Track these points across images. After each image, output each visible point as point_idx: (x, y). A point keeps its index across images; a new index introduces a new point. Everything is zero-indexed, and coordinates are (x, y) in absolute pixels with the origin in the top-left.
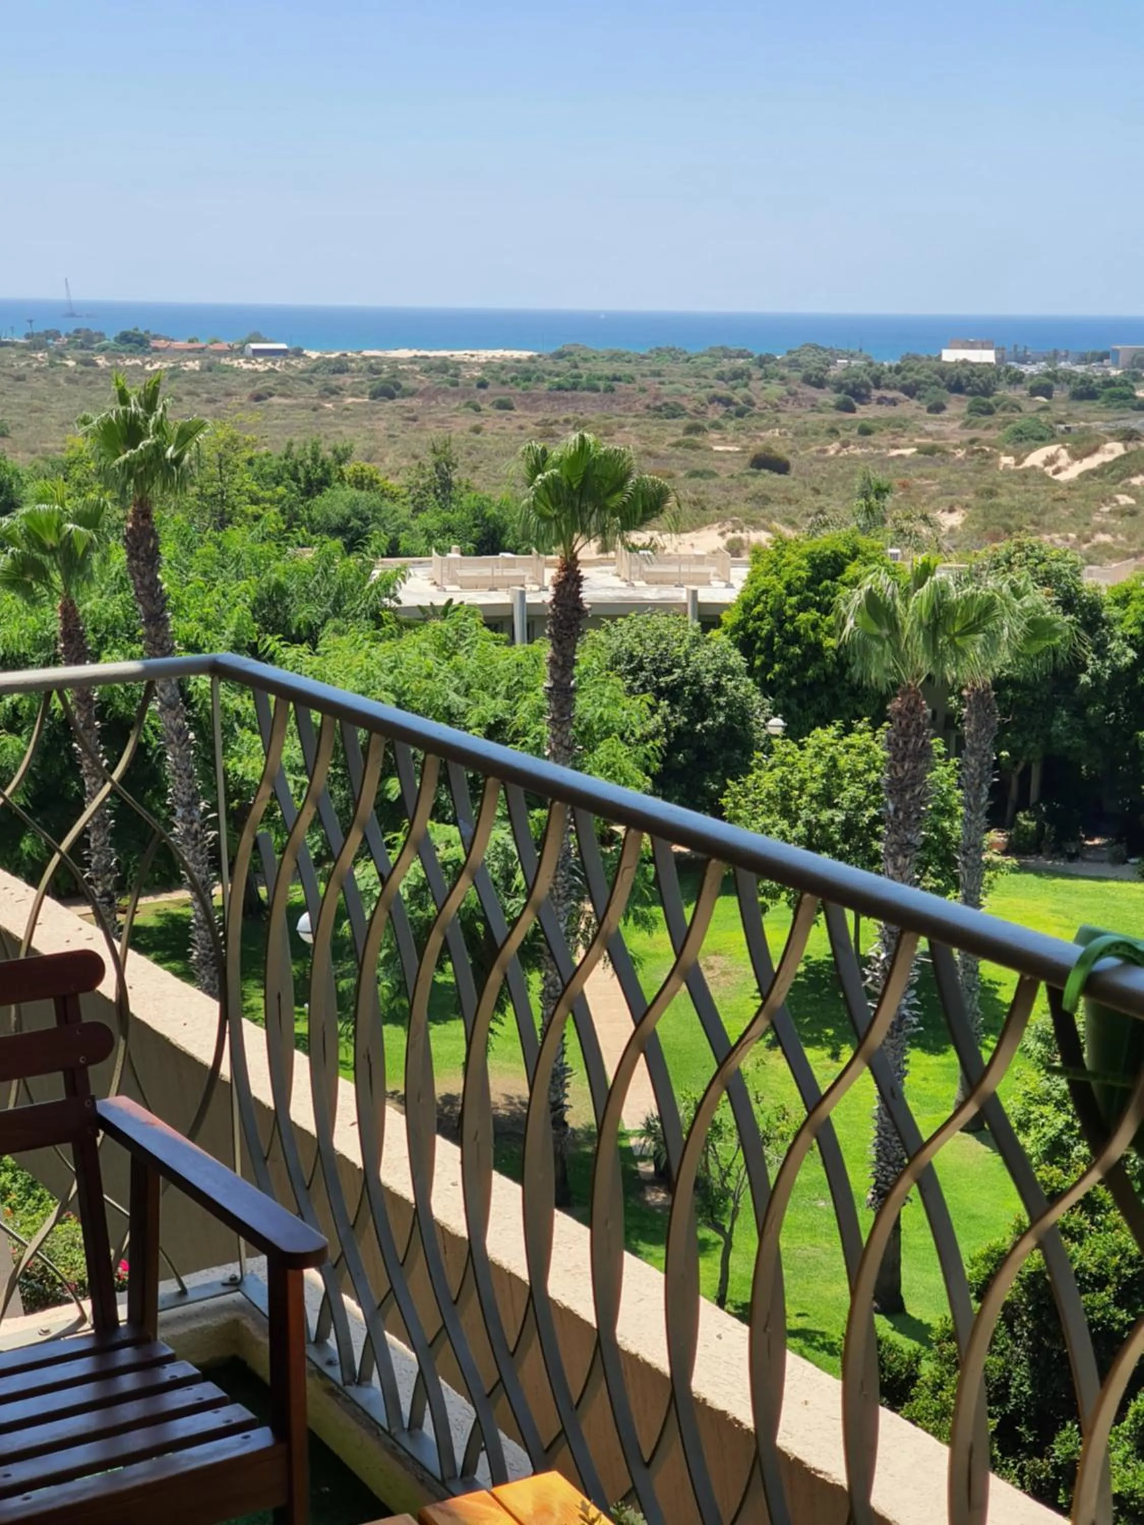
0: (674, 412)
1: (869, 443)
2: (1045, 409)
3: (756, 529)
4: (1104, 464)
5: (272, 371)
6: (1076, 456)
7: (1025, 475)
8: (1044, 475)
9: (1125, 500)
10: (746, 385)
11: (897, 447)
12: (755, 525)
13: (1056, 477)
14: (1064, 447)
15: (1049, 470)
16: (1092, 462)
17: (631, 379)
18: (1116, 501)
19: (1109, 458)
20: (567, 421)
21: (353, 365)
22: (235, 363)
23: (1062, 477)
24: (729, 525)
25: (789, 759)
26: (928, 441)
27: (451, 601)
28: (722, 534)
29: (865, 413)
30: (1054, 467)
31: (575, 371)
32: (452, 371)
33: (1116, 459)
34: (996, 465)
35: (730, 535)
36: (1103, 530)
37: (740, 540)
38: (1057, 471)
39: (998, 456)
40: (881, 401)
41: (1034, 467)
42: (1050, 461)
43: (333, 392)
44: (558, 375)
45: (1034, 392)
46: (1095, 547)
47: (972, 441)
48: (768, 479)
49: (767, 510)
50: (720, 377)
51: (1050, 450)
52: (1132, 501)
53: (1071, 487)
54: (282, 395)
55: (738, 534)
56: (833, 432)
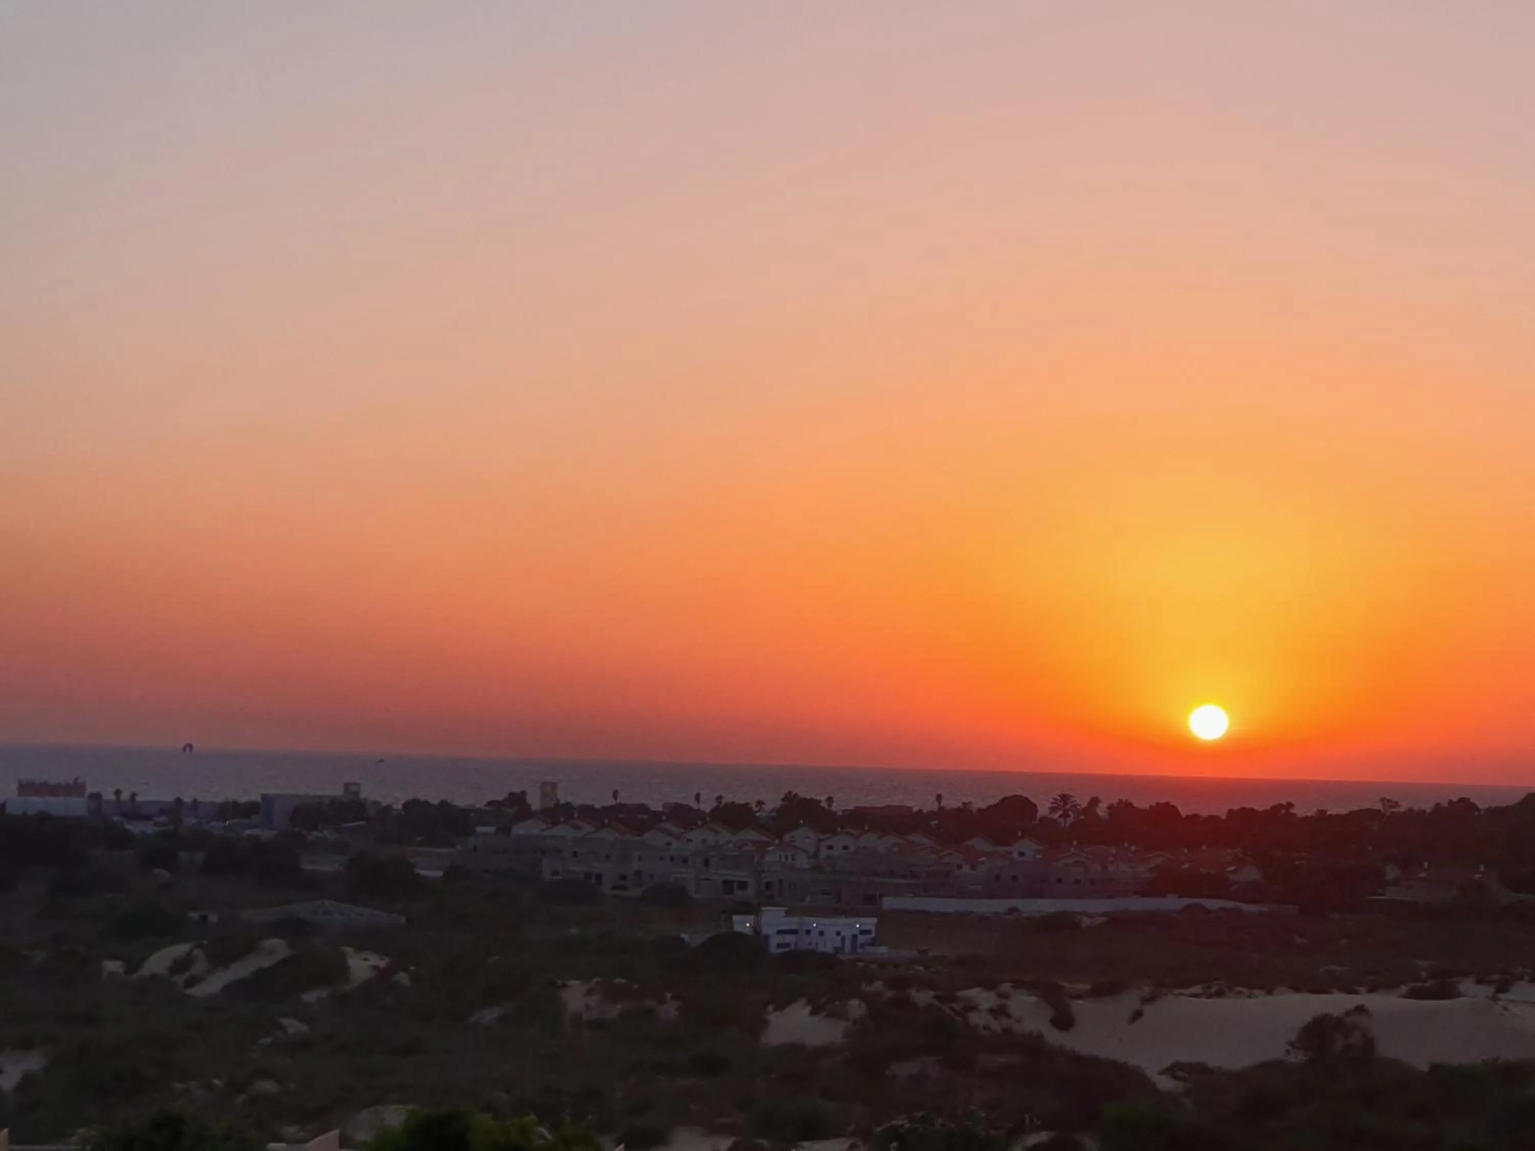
2: (168, 887)
4: (260, 972)
6: (219, 960)
7: (143, 992)
8: (171, 988)
9: (294, 1026)
13: (191, 991)
14: (201, 946)
15: (180, 979)
16: (242, 970)
18: (281, 1027)
19: (266, 962)
23: (201, 991)
30: (187, 975)
33: (278, 964)
36: (265, 1073)
38: (191, 982)
41: (154, 977)
42: (181, 965)
45: (148, 863)
46: (256, 1101)
47: (58, 938)
51: (180, 949)
52: (303, 1028)
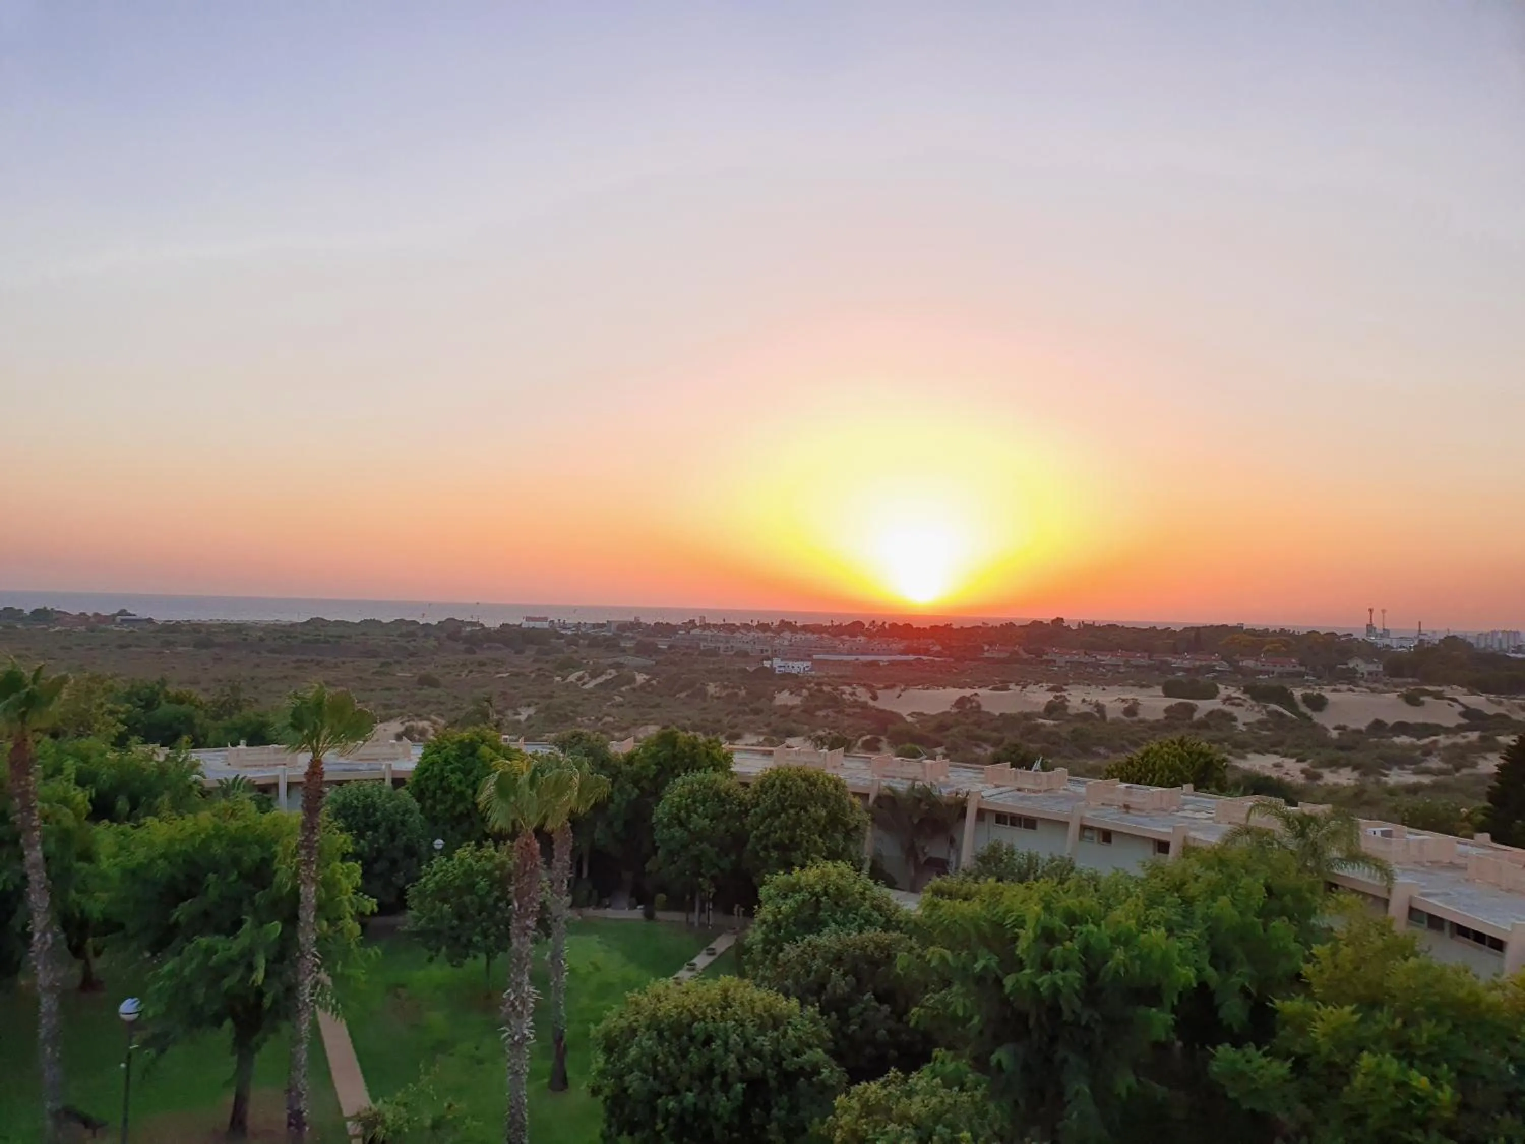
0: (374, 655)
1: (484, 672)
2: (576, 652)
3: (421, 720)
4: (607, 681)
5: (131, 632)
6: (593, 676)
7: (567, 687)
8: (577, 686)
9: (618, 699)
10: (415, 640)
11: (498, 673)
12: (420, 717)
13: (583, 687)
14: (587, 672)
15: (580, 683)
16: (600, 680)
17: (349, 637)
18: (614, 699)
19: (609, 677)
20: (312, 661)
21: (183, 628)
22: (109, 627)
23: (586, 687)
24: (406, 718)
25: (444, 868)
26: (515, 670)
27: (238, 776)
28: (402, 723)
29: (480, 656)
30: (582, 682)
31: (317, 632)
32: (244, 632)
33: (612, 678)
34: (552, 682)
35: (407, 724)
36: (609, 715)
37: (412, 726)
38: (584, 684)
39: (552, 677)
40: (489, 648)
41: (571, 682)
42: (580, 679)
43: (168, 644)
44: (307, 634)
45: (569, 644)
46: (605, 724)
47: (539, 669)
48: (428, 691)
49: (427, 709)
50: (401, 635)
51: (580, 673)
52: (621, 699)
53: (590, 692)
54: (137, 646)
55: (412, 723)
56: (464, 665)
